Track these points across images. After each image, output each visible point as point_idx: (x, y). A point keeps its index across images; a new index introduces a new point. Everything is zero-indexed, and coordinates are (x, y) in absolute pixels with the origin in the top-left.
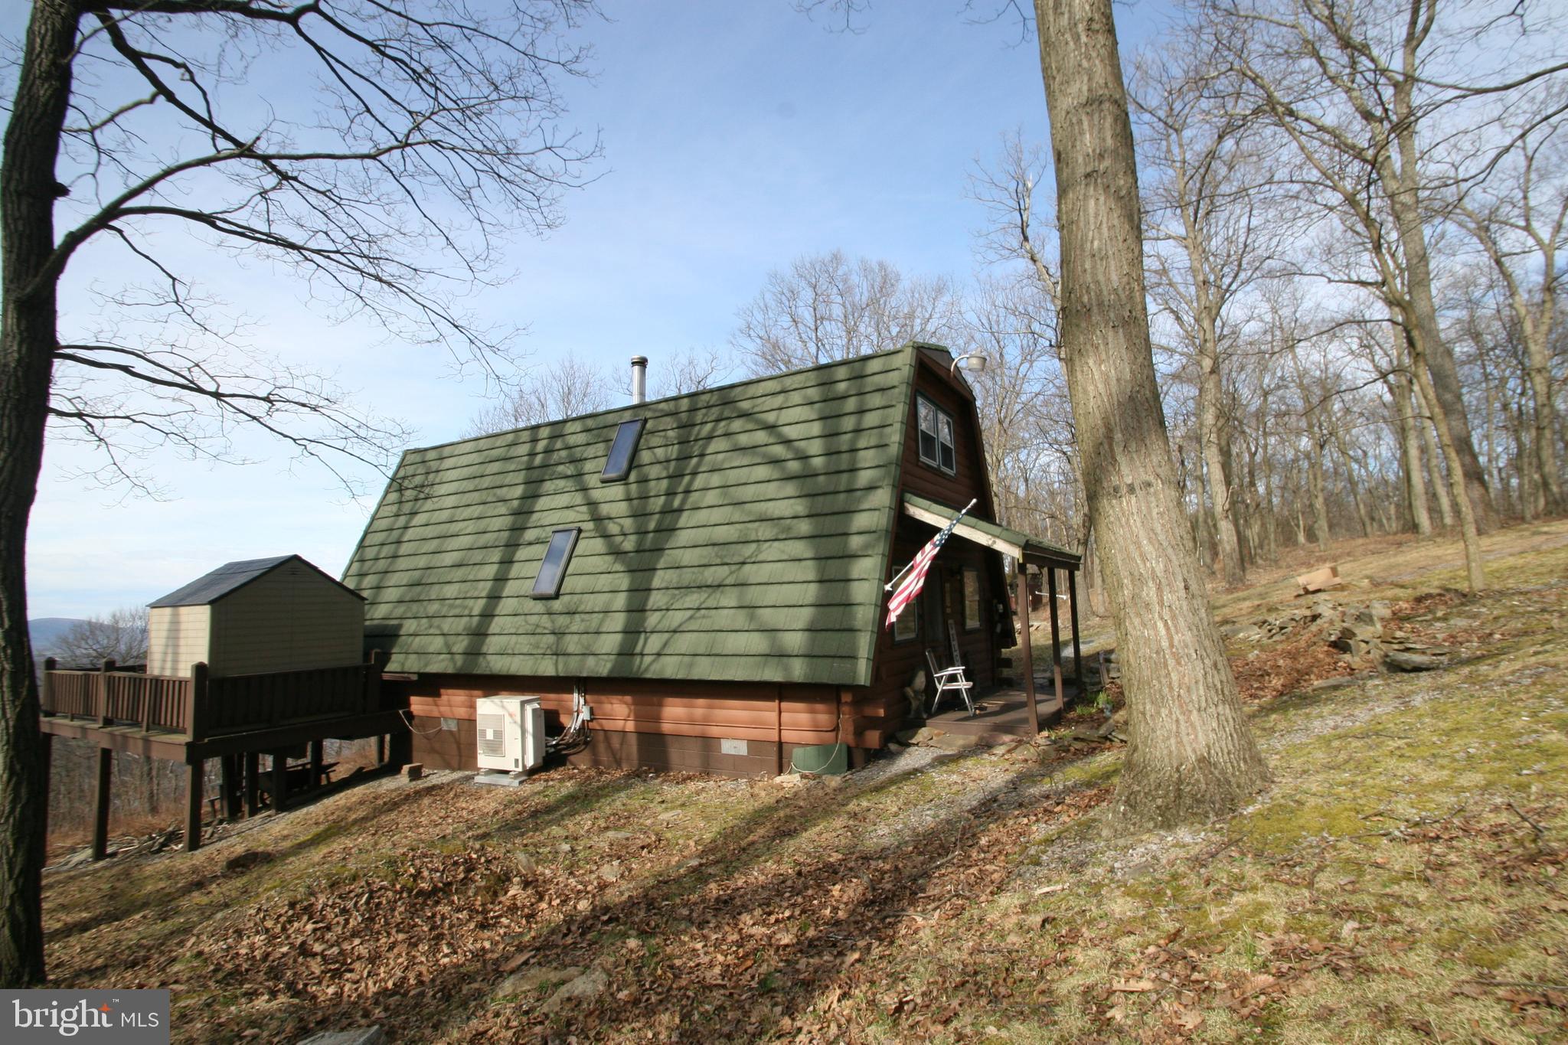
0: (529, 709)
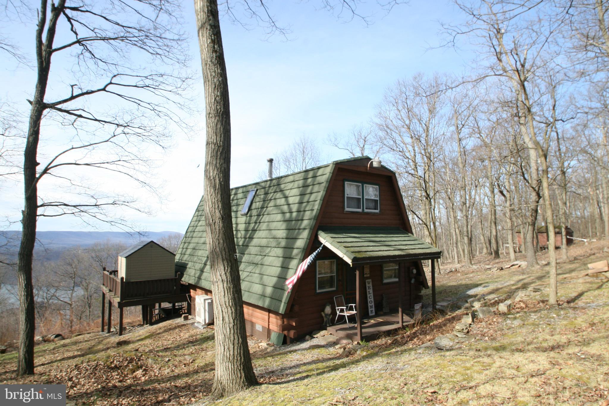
0: (207, 302)
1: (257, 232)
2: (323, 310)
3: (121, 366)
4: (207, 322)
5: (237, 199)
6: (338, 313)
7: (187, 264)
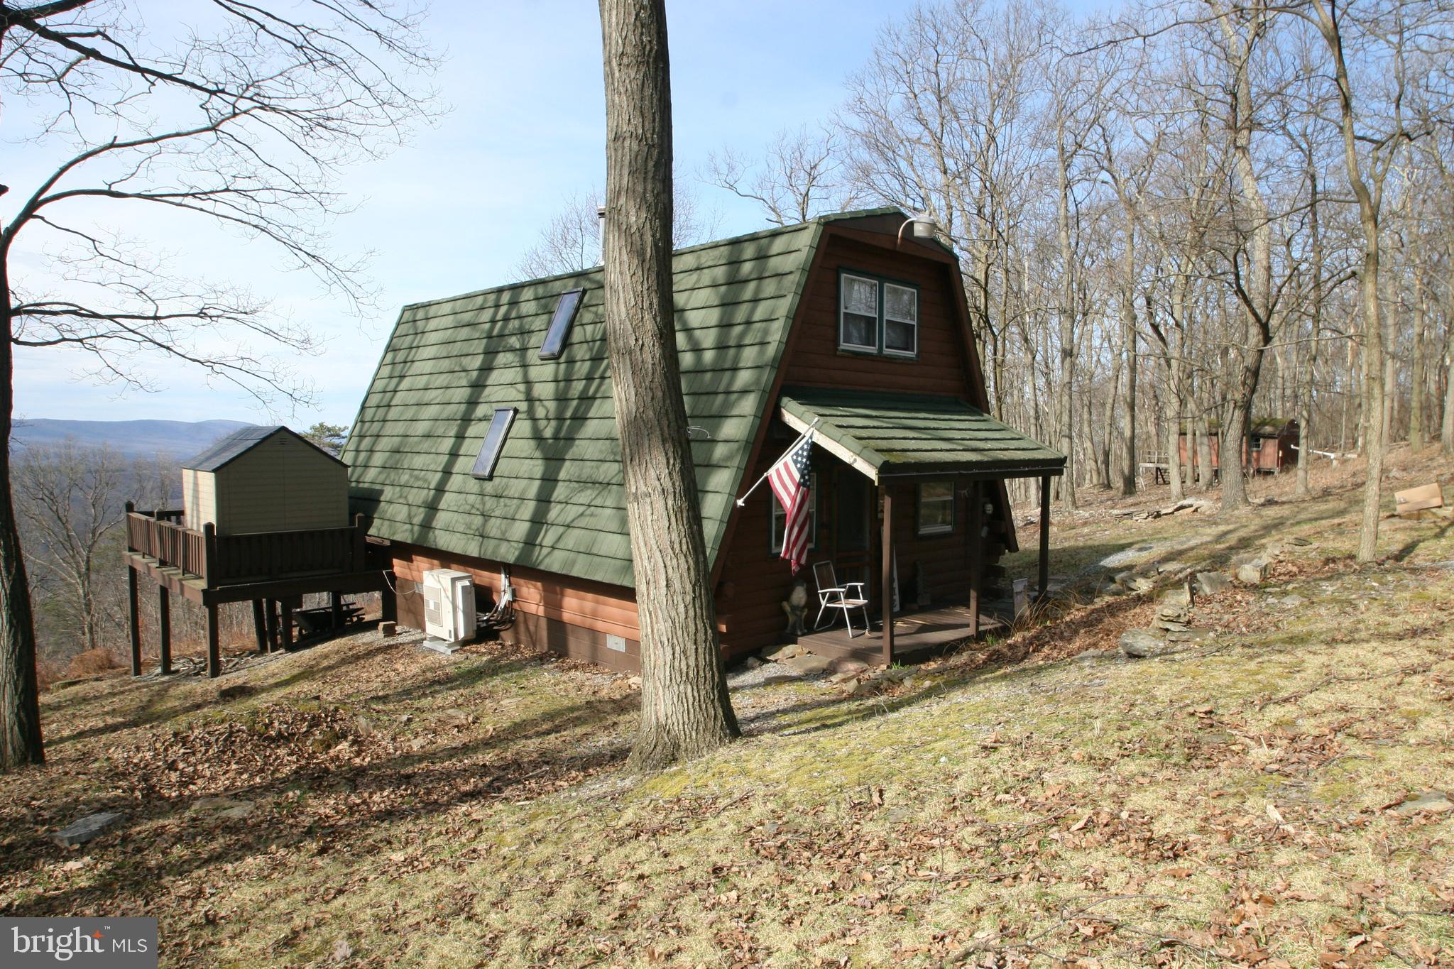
0: (459, 585)
1: (598, 402)
2: (787, 597)
3: (294, 734)
4: (461, 635)
5: (520, 317)
6: (823, 603)
7: (381, 492)
